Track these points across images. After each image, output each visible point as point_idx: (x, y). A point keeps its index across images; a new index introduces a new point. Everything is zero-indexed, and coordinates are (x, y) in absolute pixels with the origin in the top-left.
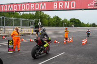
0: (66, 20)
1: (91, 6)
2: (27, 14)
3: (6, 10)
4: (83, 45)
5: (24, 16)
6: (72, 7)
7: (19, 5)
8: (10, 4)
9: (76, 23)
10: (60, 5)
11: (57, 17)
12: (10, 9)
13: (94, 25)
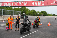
0: (38, 12)
1: (53, 4)
2: (17, 8)
3: (5, 6)
4: (48, 26)
5: (15, 9)
6: (42, 4)
7: (12, 3)
8: (8, 2)
9: (44, 14)
10: (35, 3)
13: (54, 15)
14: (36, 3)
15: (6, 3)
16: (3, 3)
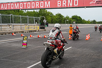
0: (68, 18)
1: (93, 4)
2: (31, 12)
5: (29, 14)
6: (75, 5)
7: (25, 3)
8: (17, 3)
9: (78, 20)
11: (60, 15)
12: (17, 7)
13: (94, 22)
14: (64, 2)
15: (14, 3)
16: (9, 4)
